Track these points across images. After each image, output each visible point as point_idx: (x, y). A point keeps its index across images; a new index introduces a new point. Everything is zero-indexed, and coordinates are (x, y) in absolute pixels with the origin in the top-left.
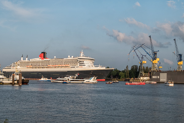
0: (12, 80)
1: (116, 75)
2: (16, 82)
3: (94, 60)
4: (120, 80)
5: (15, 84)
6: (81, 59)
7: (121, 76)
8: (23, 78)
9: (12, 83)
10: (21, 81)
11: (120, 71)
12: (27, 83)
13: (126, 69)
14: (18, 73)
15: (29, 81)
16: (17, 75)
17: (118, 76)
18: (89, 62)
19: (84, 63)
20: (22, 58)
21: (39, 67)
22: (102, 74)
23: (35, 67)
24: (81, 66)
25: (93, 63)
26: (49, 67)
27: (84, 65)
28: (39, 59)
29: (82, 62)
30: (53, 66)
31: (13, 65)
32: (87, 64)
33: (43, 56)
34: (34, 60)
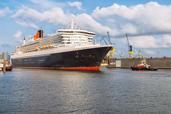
10: (5, 69)
12: (11, 70)
18: (78, 37)
19: (69, 40)
20: (25, 40)
21: (29, 50)
22: (93, 57)
23: (27, 51)
24: (63, 45)
25: (89, 39)
26: (36, 50)
27: (69, 43)
28: (33, 40)
29: (65, 37)
30: (39, 48)
31: (15, 50)
32: (74, 40)
33: (39, 35)
34: (30, 42)
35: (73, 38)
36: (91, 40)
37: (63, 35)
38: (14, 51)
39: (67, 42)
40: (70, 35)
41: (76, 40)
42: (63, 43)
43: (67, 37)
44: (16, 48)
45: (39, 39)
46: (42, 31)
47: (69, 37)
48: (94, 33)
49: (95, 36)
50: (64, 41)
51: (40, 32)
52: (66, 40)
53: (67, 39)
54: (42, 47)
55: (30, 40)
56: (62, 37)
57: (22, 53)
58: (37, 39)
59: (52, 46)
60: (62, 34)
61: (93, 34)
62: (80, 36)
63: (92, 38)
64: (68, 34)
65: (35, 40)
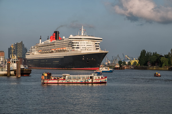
0: (7, 70)
1: (155, 62)
2: (12, 73)
3: (102, 40)
4: (162, 69)
5: (11, 75)
6: (77, 39)
7: (163, 63)
8: (22, 67)
9: (7, 74)
10: (19, 72)
11: (162, 56)
12: (29, 74)
13: (170, 52)
14: (16, 60)
15: (31, 70)
16: (15, 63)
17: (158, 63)
18: (86, 43)
19: (78, 45)
20: (41, 40)
21: (46, 52)
22: (95, 60)
23: (43, 52)
24: (73, 49)
25: (96, 44)
26: (52, 52)
27: (78, 48)
28: (49, 41)
29: (75, 43)
30: (55, 50)
31: (31, 49)
32: (82, 45)
33: (55, 36)
34: (46, 43)
35: (81, 44)
36: (98, 45)
37: (73, 42)
38: (30, 51)
39: (76, 47)
40: (79, 41)
41: (84, 45)
42: (74, 48)
43: (77, 43)
44: (32, 48)
45: (55, 40)
46: (58, 32)
47: (78, 43)
48: (102, 39)
49: (102, 41)
50: (74, 47)
51: (56, 33)
52: (75, 45)
53: (77, 44)
54: (57, 50)
55: (47, 41)
56: (73, 43)
57: (38, 53)
58: (53, 41)
59: (65, 49)
60: (72, 40)
61: (100, 40)
62: (88, 42)
63: (99, 43)
64: (78, 41)
65: (51, 41)
